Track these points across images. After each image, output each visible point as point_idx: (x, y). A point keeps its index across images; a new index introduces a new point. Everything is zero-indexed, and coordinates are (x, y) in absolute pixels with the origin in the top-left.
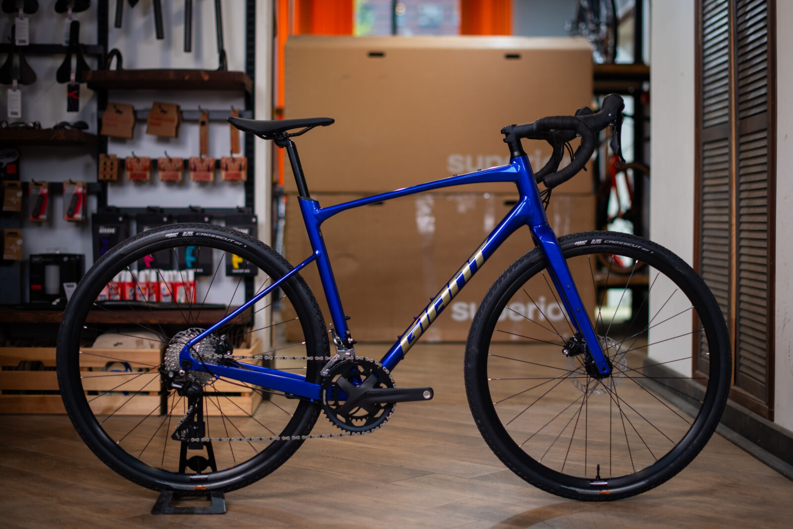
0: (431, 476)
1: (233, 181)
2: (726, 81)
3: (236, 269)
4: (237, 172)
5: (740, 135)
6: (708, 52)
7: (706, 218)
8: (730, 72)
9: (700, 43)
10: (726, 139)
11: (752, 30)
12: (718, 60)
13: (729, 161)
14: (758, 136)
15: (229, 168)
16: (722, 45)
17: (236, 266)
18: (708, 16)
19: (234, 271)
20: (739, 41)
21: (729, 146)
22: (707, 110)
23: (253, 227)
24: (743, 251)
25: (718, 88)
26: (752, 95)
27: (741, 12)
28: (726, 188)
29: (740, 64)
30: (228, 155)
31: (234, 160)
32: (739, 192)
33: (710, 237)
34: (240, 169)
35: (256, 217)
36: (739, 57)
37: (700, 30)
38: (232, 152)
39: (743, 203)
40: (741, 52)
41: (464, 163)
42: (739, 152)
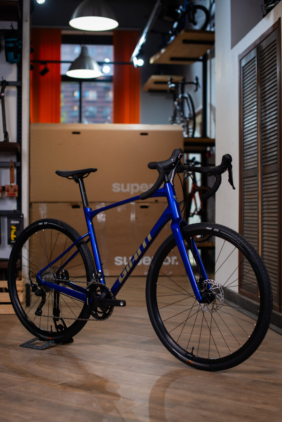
0: (118, 342)
1: (11, 197)
2: (256, 148)
3: (13, 241)
4: (13, 192)
5: (263, 174)
6: (246, 134)
7: (245, 215)
8: (258, 144)
9: (242, 129)
10: (256, 176)
11: (269, 123)
12: (251, 137)
13: (258, 187)
14: (273, 175)
15: (9, 190)
16: (253, 130)
17: (13, 239)
18: (246, 116)
19: (12, 242)
20: (262, 128)
21: (257, 180)
22: (245, 162)
23: (21, 219)
24: (265, 230)
25: (251, 151)
26: (269, 155)
27: (263, 114)
28: (256, 200)
29: (262, 140)
30: (9, 184)
31: (12, 186)
32: (262, 202)
33: (247, 223)
34: (15, 191)
35: (23, 215)
36: (263, 136)
37: (242, 122)
38: (11, 183)
39: (265, 207)
40: (263, 134)
41: (120, 187)
42: (262, 183)
